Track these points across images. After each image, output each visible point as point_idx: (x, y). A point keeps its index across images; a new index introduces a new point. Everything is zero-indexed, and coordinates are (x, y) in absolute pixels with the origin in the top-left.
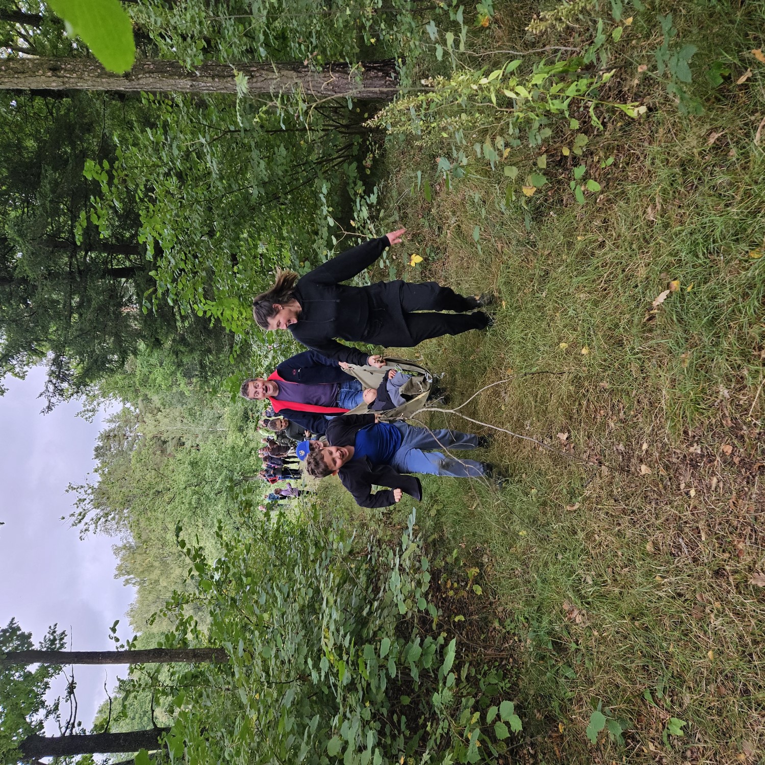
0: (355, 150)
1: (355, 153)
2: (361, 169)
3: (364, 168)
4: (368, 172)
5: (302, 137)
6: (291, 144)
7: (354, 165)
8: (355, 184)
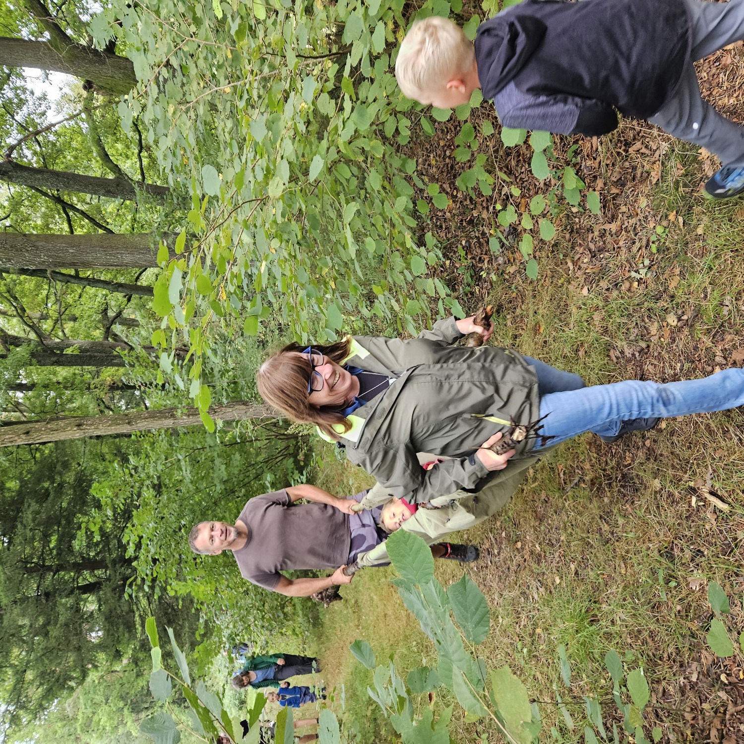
0: (291, 450)
1: (291, 452)
2: (296, 462)
3: (299, 461)
4: (302, 464)
5: (252, 446)
6: (244, 453)
7: (291, 460)
8: (293, 473)
